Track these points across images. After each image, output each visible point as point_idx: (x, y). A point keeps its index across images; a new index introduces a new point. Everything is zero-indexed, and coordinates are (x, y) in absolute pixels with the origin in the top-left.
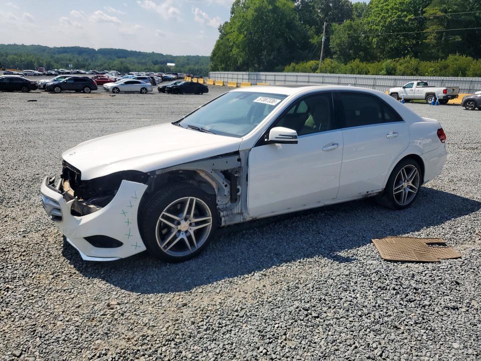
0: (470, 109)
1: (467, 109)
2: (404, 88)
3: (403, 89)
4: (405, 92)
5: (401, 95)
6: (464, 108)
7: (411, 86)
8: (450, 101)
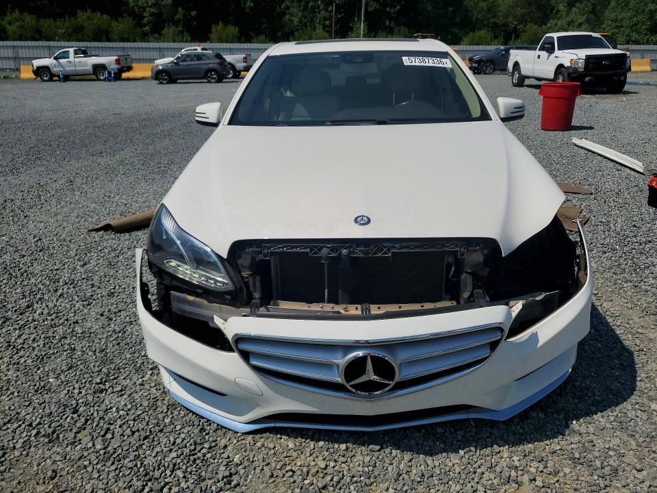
0: (165, 82)
1: (161, 83)
2: (56, 58)
3: (54, 61)
4: (60, 64)
5: (55, 70)
6: (158, 82)
7: (65, 55)
8: (125, 75)
